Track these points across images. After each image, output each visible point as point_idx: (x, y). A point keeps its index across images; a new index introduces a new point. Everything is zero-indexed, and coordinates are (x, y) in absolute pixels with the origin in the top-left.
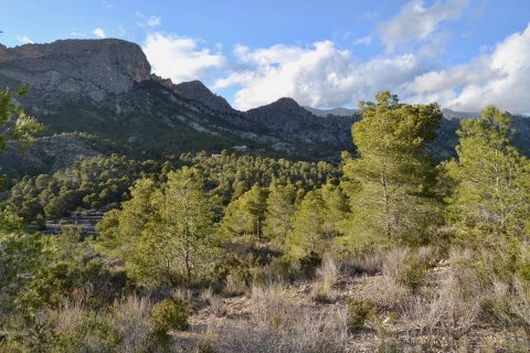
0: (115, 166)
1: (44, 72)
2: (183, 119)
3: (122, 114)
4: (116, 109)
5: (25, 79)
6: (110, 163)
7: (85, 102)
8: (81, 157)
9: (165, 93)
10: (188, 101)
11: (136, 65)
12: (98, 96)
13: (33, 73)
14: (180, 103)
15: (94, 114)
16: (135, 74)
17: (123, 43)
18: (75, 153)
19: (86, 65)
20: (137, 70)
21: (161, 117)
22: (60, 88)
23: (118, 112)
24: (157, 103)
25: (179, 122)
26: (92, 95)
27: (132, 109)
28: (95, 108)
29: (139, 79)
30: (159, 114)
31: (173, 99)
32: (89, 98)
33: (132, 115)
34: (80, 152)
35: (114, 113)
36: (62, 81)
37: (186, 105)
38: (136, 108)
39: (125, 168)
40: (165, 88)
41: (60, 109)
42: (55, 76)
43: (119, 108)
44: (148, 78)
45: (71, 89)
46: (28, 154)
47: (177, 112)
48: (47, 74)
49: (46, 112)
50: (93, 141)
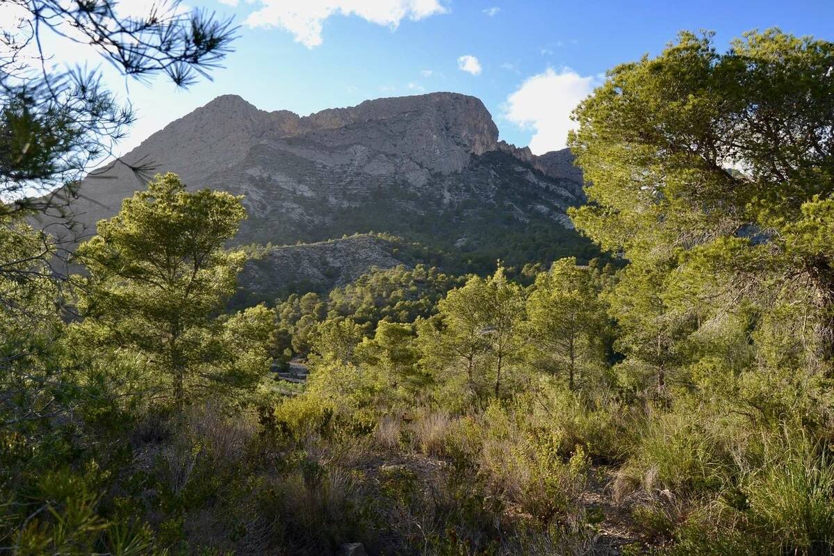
0: (417, 282)
1: (347, 147)
2: (543, 209)
3: (451, 204)
4: (442, 197)
5: (320, 159)
6: (409, 277)
7: (400, 188)
8: (373, 268)
9: (520, 169)
10: (556, 181)
11: (475, 129)
12: (418, 179)
13: (332, 150)
14: (543, 185)
15: (410, 206)
16: (472, 143)
17: (457, 98)
18: (367, 262)
19: (403, 134)
20: (477, 137)
21: (510, 208)
22: (367, 170)
23: (446, 201)
24: (505, 186)
25: (538, 215)
26: (411, 177)
27: (467, 196)
28: (412, 197)
29: (480, 151)
30: (507, 203)
31: (531, 177)
32: (405, 183)
33: (466, 205)
34: (374, 262)
35: (439, 203)
36: (369, 160)
37: (552, 187)
38: (473, 195)
39: (429, 284)
40: (519, 162)
41: (365, 199)
42: (360, 151)
43: (447, 195)
44: (493, 148)
45: (381, 169)
46: (305, 263)
47: (535, 197)
48: (351, 150)
49: (346, 204)
50: (394, 245)
